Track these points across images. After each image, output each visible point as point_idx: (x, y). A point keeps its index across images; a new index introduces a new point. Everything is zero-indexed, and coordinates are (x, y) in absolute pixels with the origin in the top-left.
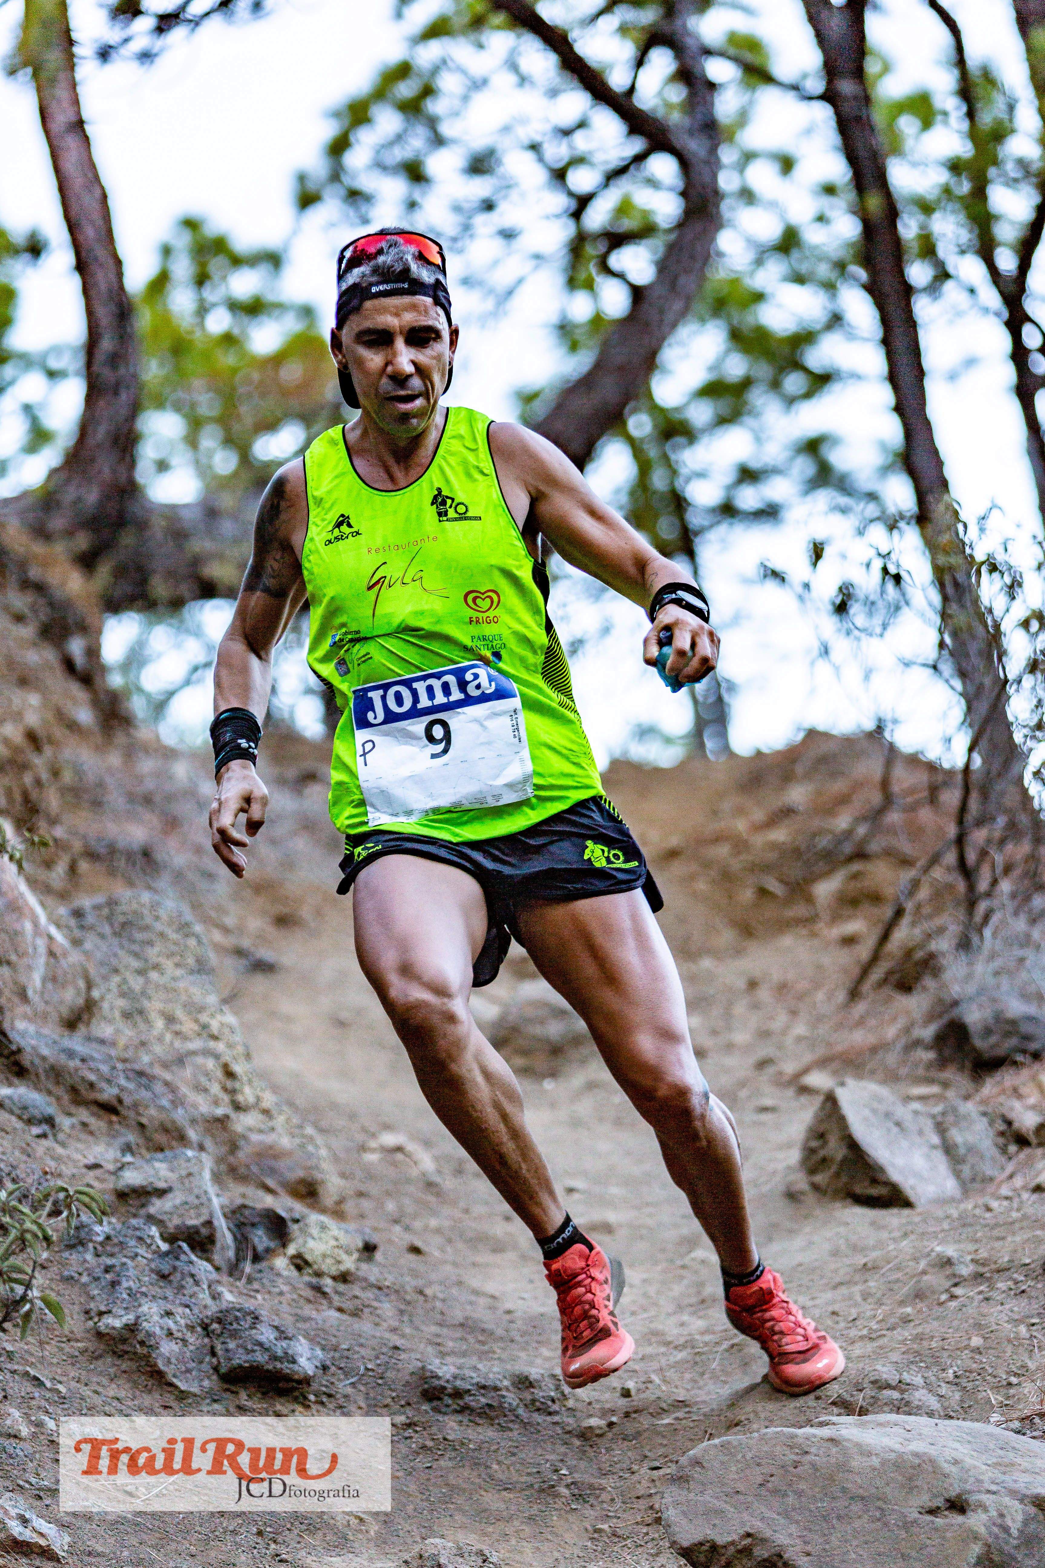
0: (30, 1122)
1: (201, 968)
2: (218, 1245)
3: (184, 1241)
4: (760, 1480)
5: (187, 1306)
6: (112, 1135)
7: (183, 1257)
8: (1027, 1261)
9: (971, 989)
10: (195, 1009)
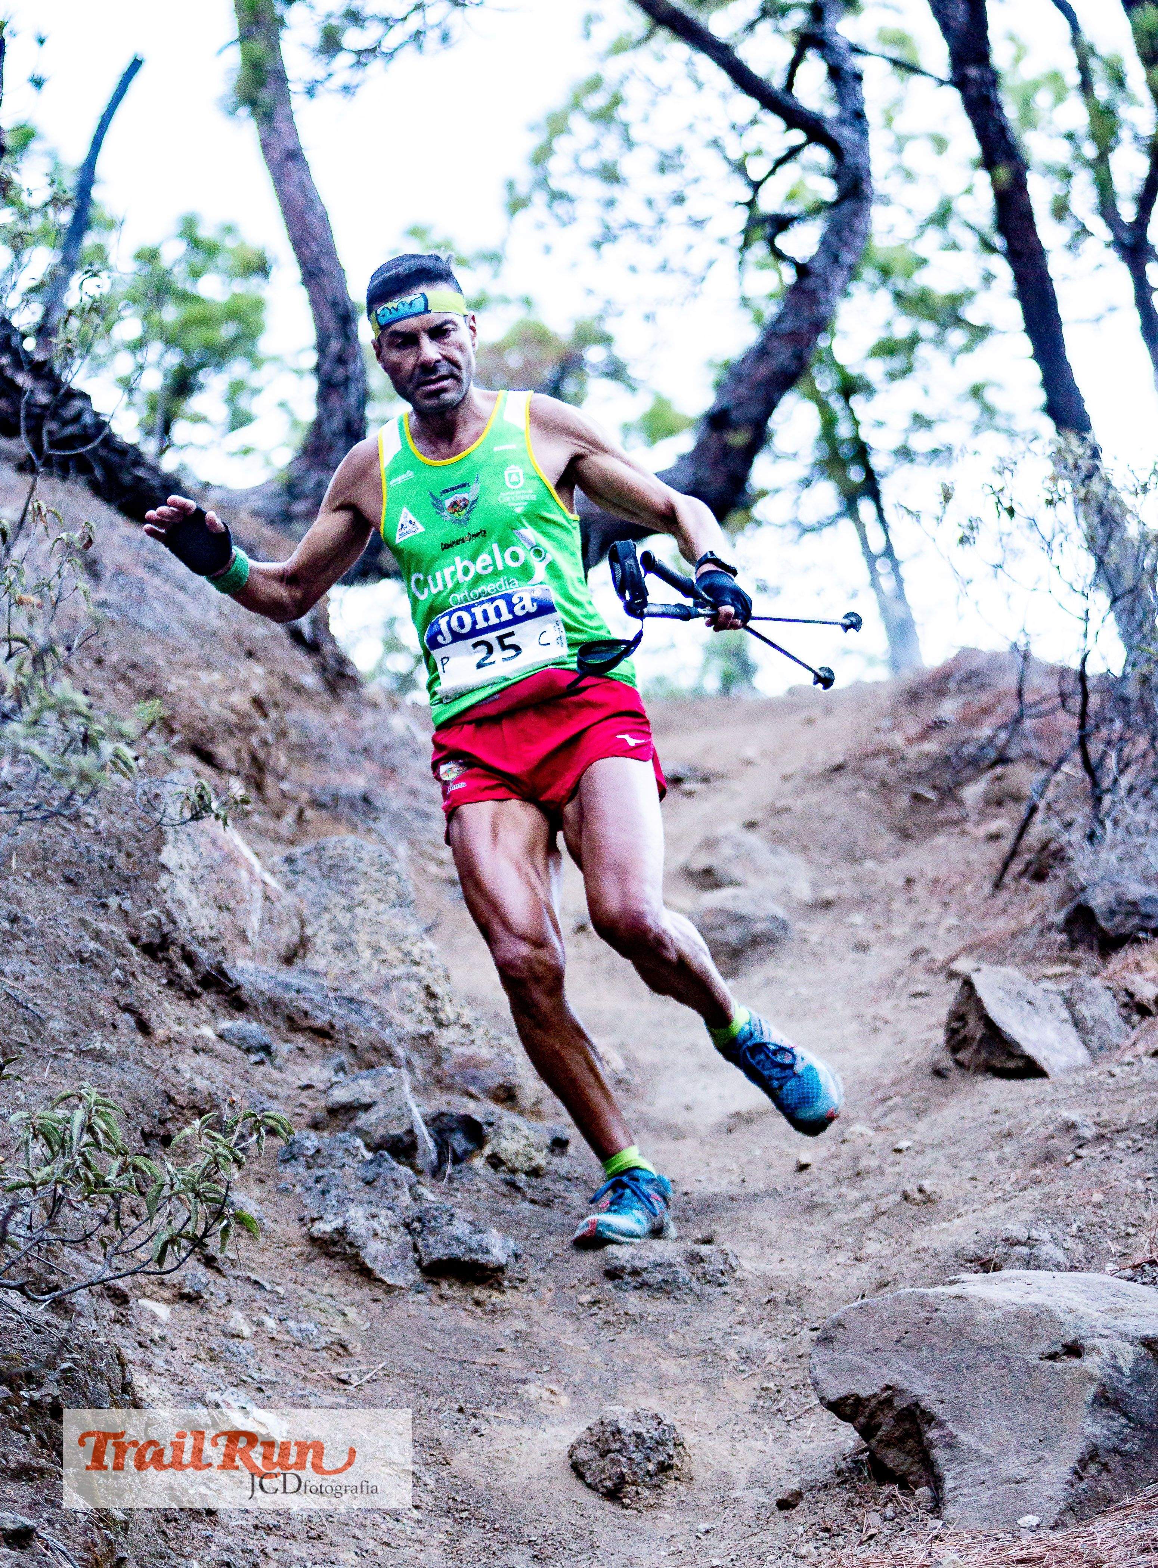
0: (248, 1051)
1: (402, 901)
2: (420, 1150)
3: (387, 1149)
4: (896, 1337)
5: (390, 1208)
6: (326, 1056)
7: (385, 1164)
8: (1144, 1121)
9: (1096, 876)
10: (397, 939)
